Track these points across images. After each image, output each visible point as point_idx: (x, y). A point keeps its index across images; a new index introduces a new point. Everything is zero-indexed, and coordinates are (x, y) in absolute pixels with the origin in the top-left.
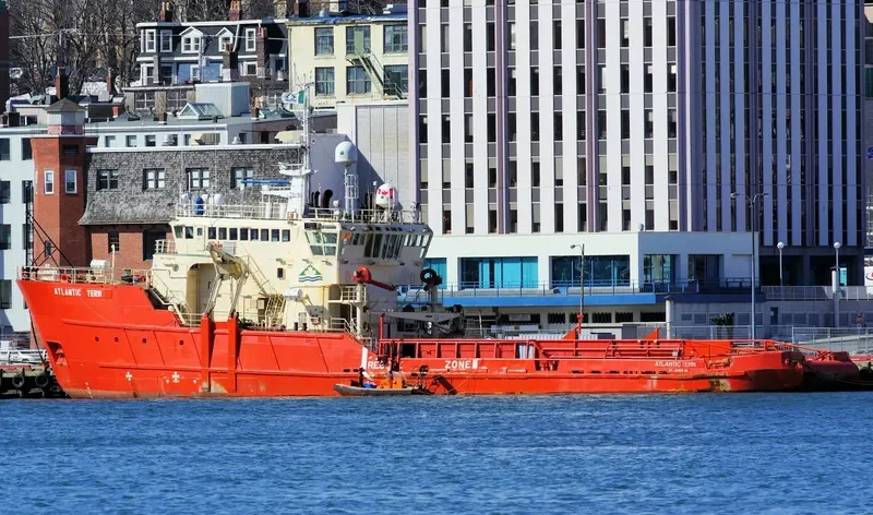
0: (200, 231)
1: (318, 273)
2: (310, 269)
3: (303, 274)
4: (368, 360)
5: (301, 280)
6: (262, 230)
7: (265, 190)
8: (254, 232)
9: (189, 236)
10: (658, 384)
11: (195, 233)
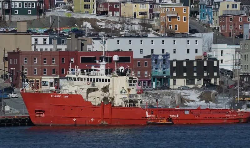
0: (85, 79)
1: (126, 91)
2: (124, 90)
3: (122, 91)
4: (148, 115)
5: (121, 93)
6: (102, 79)
7: (93, 68)
8: (100, 79)
9: (82, 80)
10: (227, 121)
11: (83, 80)
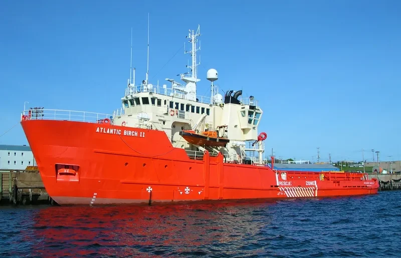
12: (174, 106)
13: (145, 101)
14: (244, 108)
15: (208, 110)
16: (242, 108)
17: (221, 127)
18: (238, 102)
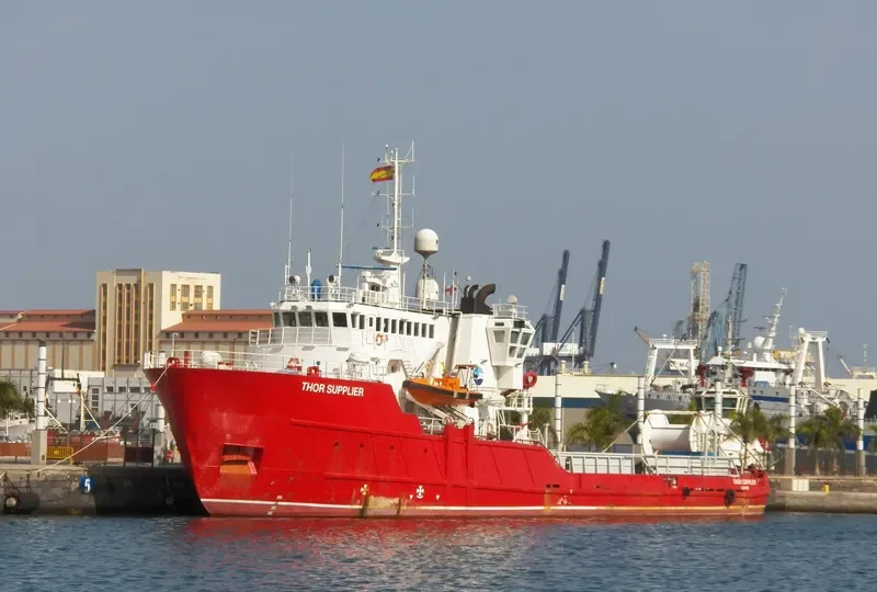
12: (383, 325)
13: (340, 320)
14: (502, 324)
15: (432, 327)
16: (497, 324)
17: (464, 367)
18: (487, 311)
